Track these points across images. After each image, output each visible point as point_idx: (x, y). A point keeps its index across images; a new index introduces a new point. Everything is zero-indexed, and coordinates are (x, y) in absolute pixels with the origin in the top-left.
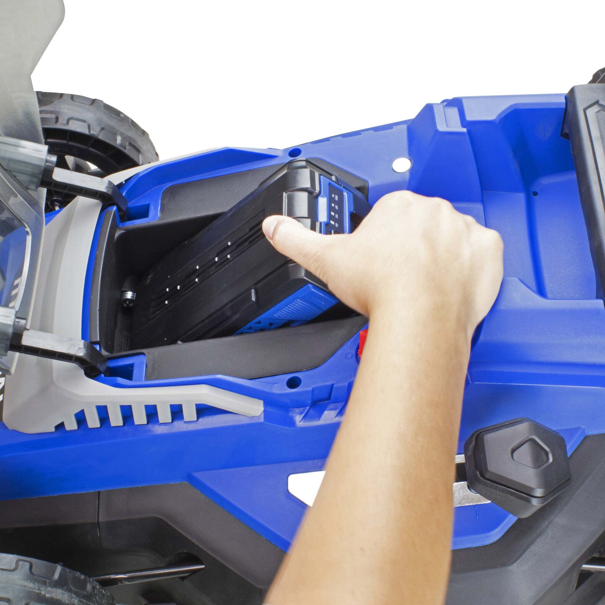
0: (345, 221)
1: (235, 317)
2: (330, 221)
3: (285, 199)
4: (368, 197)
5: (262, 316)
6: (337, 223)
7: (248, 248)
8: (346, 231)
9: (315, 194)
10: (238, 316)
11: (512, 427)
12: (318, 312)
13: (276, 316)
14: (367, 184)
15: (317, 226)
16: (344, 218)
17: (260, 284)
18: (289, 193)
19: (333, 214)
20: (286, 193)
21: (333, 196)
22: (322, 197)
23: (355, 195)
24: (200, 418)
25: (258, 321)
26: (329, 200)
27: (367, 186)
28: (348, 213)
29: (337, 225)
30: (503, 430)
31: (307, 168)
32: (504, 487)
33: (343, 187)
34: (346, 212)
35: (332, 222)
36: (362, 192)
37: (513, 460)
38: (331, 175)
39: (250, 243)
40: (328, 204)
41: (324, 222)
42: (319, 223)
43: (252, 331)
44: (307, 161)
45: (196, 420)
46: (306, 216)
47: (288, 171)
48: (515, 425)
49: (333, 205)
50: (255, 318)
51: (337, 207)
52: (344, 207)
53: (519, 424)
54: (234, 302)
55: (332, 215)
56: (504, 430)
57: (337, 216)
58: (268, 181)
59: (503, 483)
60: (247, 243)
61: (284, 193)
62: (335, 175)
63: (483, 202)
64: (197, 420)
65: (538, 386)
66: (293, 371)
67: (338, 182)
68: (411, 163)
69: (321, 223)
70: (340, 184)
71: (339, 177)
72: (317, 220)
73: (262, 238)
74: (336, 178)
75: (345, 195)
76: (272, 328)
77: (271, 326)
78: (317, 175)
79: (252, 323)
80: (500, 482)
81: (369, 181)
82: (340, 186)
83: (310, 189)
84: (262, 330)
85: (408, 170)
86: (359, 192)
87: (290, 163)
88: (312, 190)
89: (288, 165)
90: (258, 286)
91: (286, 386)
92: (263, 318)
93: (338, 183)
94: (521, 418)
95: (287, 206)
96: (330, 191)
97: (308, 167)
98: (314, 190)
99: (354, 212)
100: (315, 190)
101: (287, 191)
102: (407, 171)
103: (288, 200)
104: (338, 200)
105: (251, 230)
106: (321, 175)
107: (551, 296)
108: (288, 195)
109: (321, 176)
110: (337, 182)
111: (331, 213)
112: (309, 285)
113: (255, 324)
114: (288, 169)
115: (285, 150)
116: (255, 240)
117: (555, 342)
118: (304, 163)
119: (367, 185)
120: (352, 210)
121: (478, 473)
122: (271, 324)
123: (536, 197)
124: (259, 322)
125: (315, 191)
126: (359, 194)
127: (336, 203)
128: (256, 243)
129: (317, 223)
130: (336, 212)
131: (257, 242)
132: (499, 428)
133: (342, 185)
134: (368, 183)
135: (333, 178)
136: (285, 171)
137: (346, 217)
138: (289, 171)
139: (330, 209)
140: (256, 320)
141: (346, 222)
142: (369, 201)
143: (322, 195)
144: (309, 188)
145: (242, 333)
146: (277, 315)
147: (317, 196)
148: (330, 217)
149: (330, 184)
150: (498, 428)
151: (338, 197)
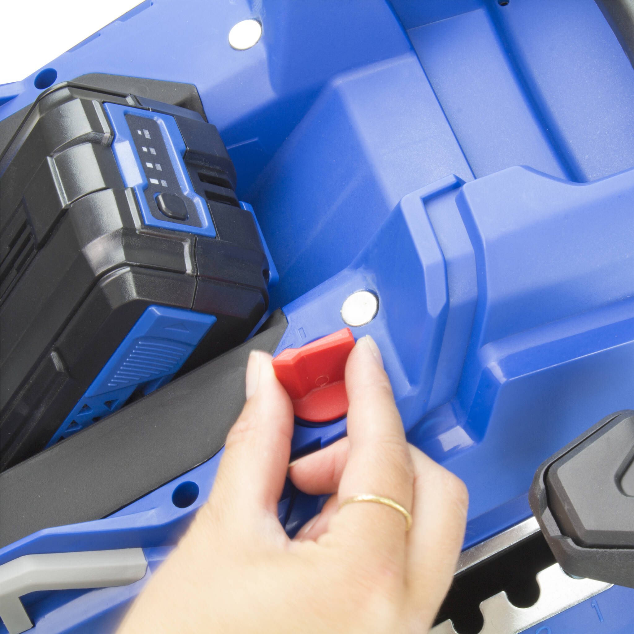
0: (176, 172)
1: (39, 414)
2: (149, 181)
3: (55, 168)
4: (204, 113)
5: (86, 395)
6: (164, 179)
7: (18, 281)
8: (185, 188)
9: (105, 141)
10: (42, 409)
11: (601, 437)
12: (187, 352)
13: (113, 385)
14: (195, 90)
15: (127, 197)
16: (174, 167)
17: (62, 338)
18: (56, 155)
19: (150, 165)
20: (51, 156)
21: (140, 132)
22: (120, 141)
23: (179, 116)
24: (38, 621)
25: (83, 405)
26: (135, 143)
27: (197, 94)
28: (178, 155)
29: (164, 183)
30: (588, 447)
31: (76, 98)
32: (626, 550)
33: (154, 111)
34: (173, 154)
35: (154, 181)
36: (192, 108)
37: (626, 495)
38: (124, 96)
39: (18, 270)
40: (136, 150)
41: (138, 186)
42: (130, 190)
43: (79, 428)
44: (70, 86)
45: (32, 625)
46: (103, 185)
47: (41, 116)
48: (607, 431)
49: (145, 149)
50: (76, 402)
51: (153, 151)
52: (167, 145)
53: (612, 427)
54: (27, 386)
55: (149, 168)
56: (590, 446)
57: (159, 167)
58: (13, 146)
59: (622, 543)
60: (14, 272)
61: (49, 159)
62: (131, 95)
63: (413, 49)
64: (34, 626)
65: (623, 346)
66: (178, 475)
67: (141, 105)
68: (261, 25)
69: (133, 190)
70: (145, 107)
71: (140, 96)
72: (125, 187)
73: (37, 253)
74: (135, 98)
75: (161, 123)
76: (112, 409)
77: (110, 407)
78: (96, 104)
79: (75, 414)
80: (615, 543)
81: (196, 84)
82: (147, 111)
83: (93, 135)
84: (96, 419)
85: (260, 39)
86: (184, 110)
87: (40, 99)
88: (98, 136)
89: (38, 104)
90: (58, 343)
91: (174, 505)
92: (89, 398)
93: (141, 107)
94: (613, 415)
95: (62, 179)
96: (130, 125)
97: (75, 96)
98: (101, 134)
99: (188, 148)
100: (103, 133)
101: (52, 154)
102: (257, 42)
103: (58, 169)
104: (151, 136)
105: (12, 246)
106: (104, 102)
107: (594, 175)
108: (56, 159)
109: (106, 104)
110: (138, 106)
111: (146, 165)
112: (150, 308)
113: (80, 412)
114: (41, 112)
115: (27, 80)
116: (26, 262)
117: (628, 257)
118: (66, 92)
119: (195, 93)
120: (183, 146)
121: (570, 541)
122: (109, 403)
123: (506, 6)
124: (86, 407)
125: (103, 136)
126: (186, 113)
127: (148, 144)
128: (29, 265)
129: (126, 192)
130: (154, 160)
131: (30, 263)
132: (579, 446)
133: (150, 108)
134: (197, 89)
135: (130, 101)
136: (37, 118)
137: (176, 164)
138: (43, 115)
139: (142, 158)
140: (79, 405)
141: (179, 172)
142: (209, 120)
143: (119, 138)
144: (90, 133)
145: (61, 438)
146: (114, 382)
147: (110, 145)
148: (147, 173)
149: (126, 114)
150: (577, 448)
151: (149, 132)
